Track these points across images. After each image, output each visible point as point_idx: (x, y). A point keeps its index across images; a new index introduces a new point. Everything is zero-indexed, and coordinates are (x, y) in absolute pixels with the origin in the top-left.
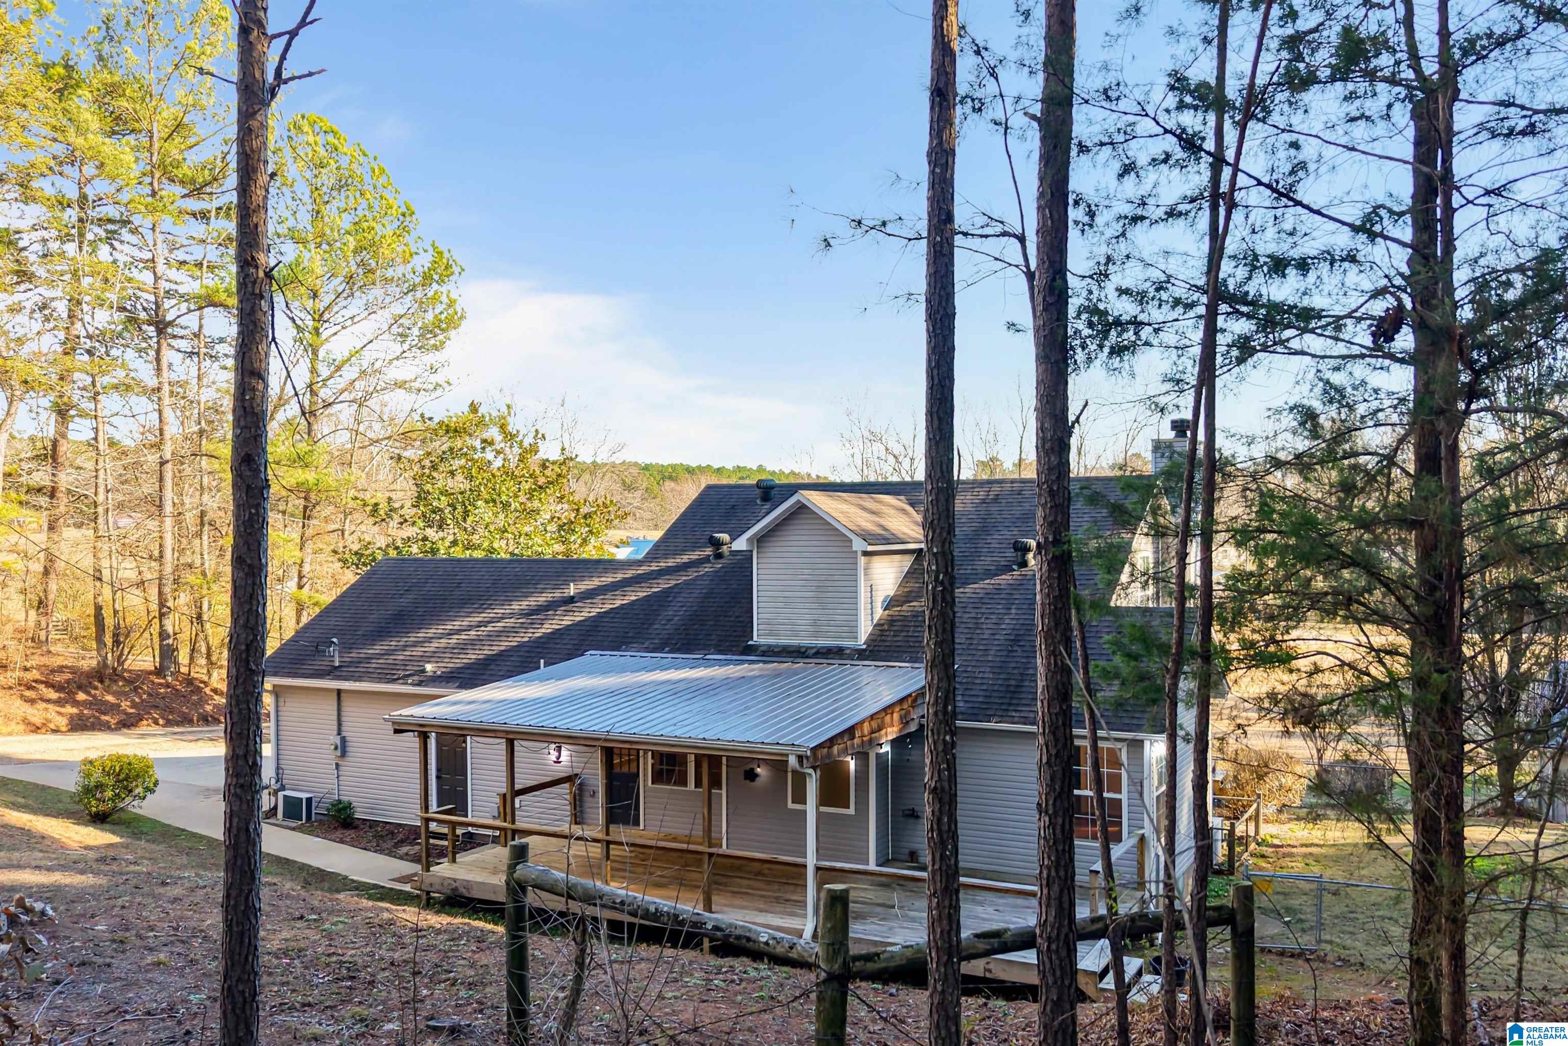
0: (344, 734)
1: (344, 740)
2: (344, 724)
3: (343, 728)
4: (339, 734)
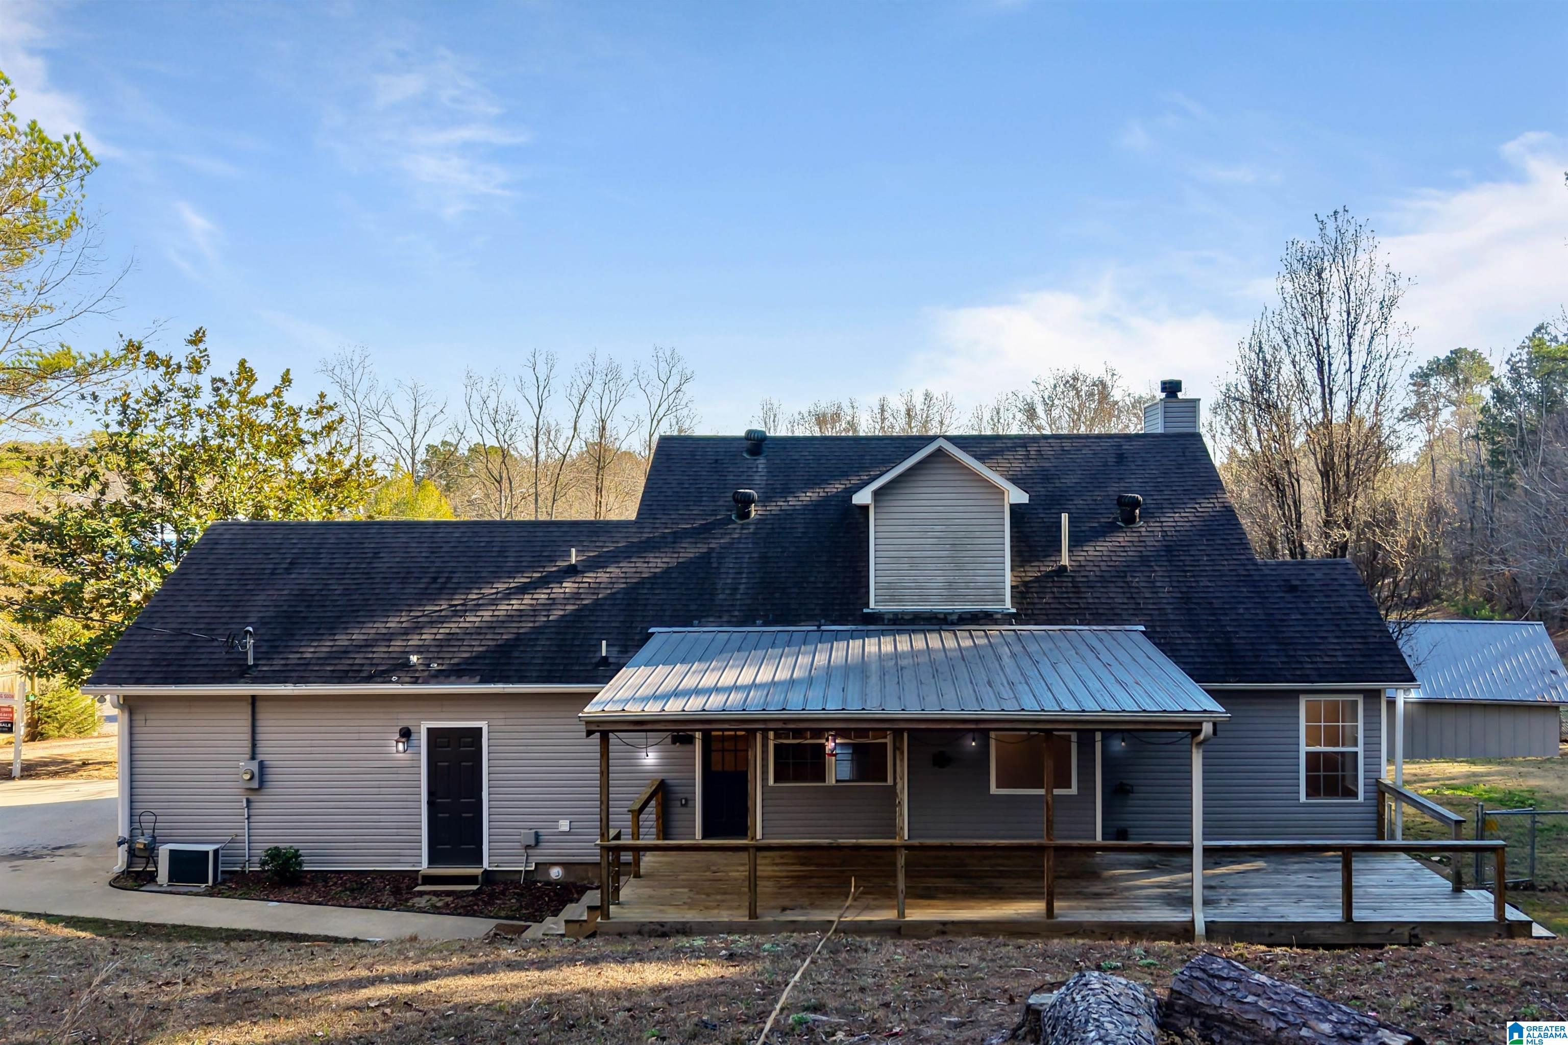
0: (260, 757)
1: (262, 766)
2: (259, 744)
3: (259, 750)
4: (253, 758)
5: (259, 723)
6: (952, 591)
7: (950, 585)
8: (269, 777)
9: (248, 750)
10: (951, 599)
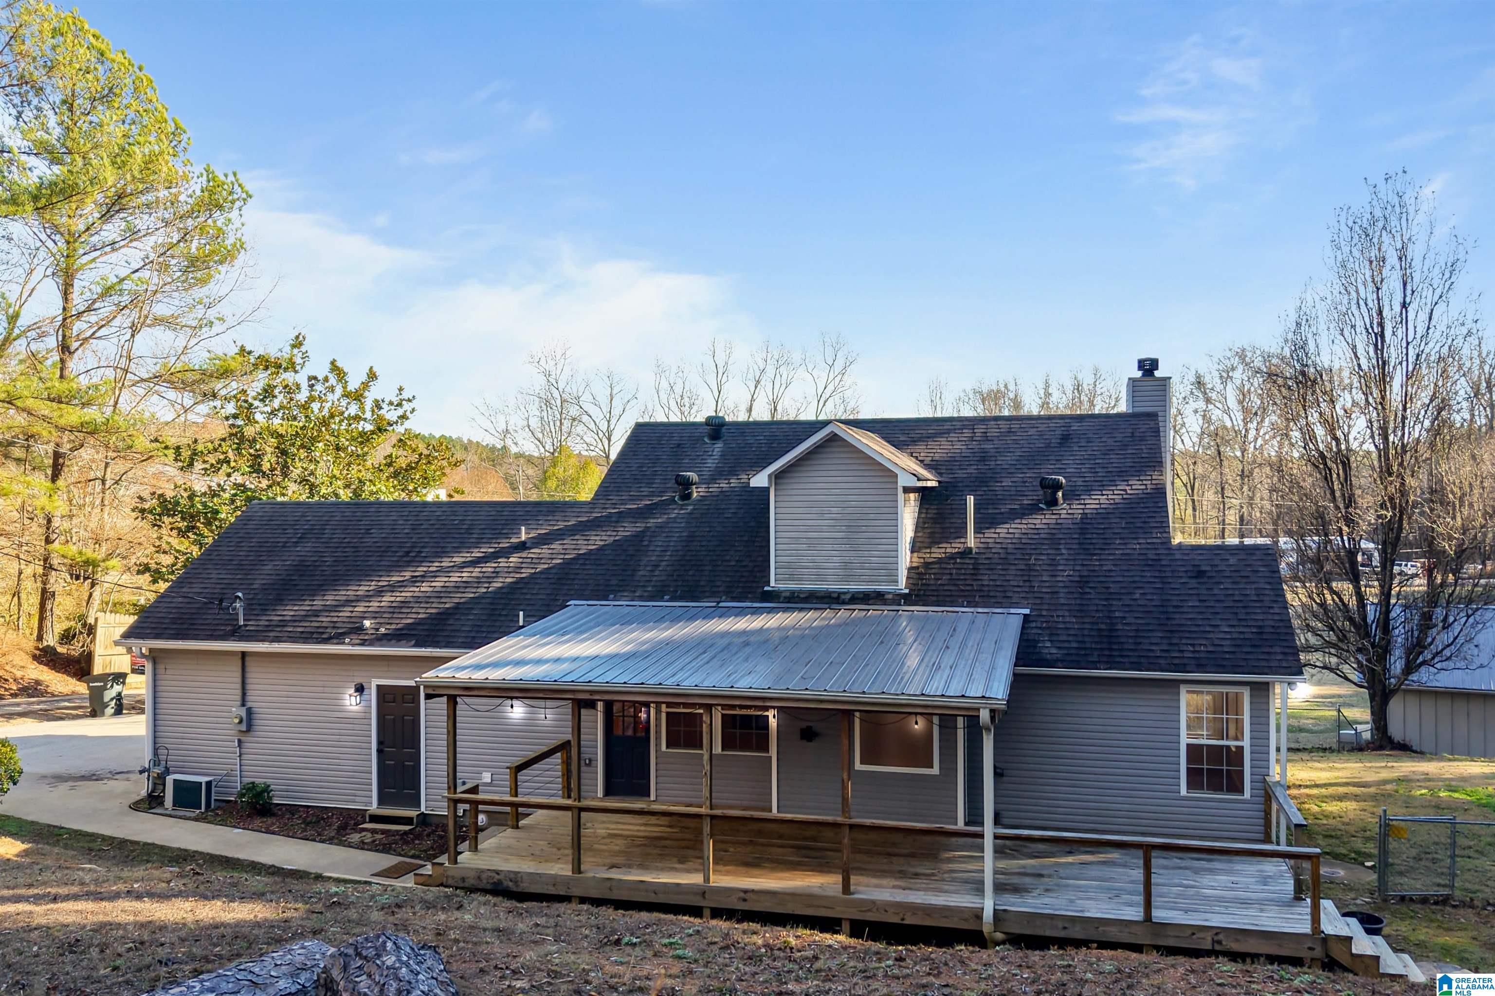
0: (249, 704)
1: (249, 712)
2: (249, 693)
3: (248, 698)
4: (243, 705)
5: (248, 675)
6: (848, 571)
7: (846, 565)
8: (255, 722)
9: (239, 698)
10: (847, 578)
